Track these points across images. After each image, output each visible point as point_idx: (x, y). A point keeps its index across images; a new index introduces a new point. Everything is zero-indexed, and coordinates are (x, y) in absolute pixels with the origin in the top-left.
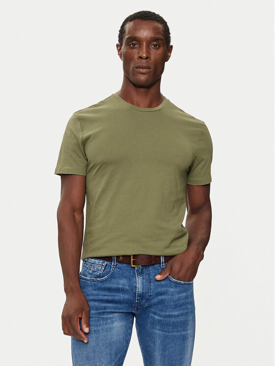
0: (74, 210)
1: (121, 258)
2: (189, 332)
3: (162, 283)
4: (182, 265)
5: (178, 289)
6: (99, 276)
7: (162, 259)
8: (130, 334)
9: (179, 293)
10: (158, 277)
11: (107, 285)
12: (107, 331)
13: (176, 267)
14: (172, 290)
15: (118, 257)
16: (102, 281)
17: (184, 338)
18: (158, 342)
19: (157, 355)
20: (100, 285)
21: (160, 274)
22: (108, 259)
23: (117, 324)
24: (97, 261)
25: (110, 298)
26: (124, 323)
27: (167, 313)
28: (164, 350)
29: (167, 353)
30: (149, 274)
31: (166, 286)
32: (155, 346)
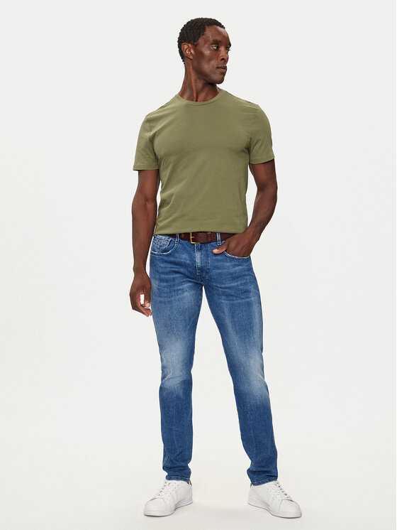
0: (147, 200)
1: (183, 236)
2: (253, 299)
3: (219, 257)
4: (238, 244)
5: (233, 263)
6: (165, 251)
7: (219, 237)
8: (201, 300)
9: (235, 266)
10: (216, 251)
11: (172, 259)
12: (179, 301)
13: (233, 244)
14: (228, 264)
15: (180, 234)
16: (167, 255)
17: (249, 305)
18: (226, 311)
19: (228, 322)
20: (166, 258)
21: (218, 249)
22: (173, 236)
23: (187, 294)
24: (164, 237)
25: (177, 270)
26: (194, 292)
27: (227, 285)
28: (233, 316)
29: (236, 319)
30: (207, 250)
31: (222, 261)
32: (224, 314)
